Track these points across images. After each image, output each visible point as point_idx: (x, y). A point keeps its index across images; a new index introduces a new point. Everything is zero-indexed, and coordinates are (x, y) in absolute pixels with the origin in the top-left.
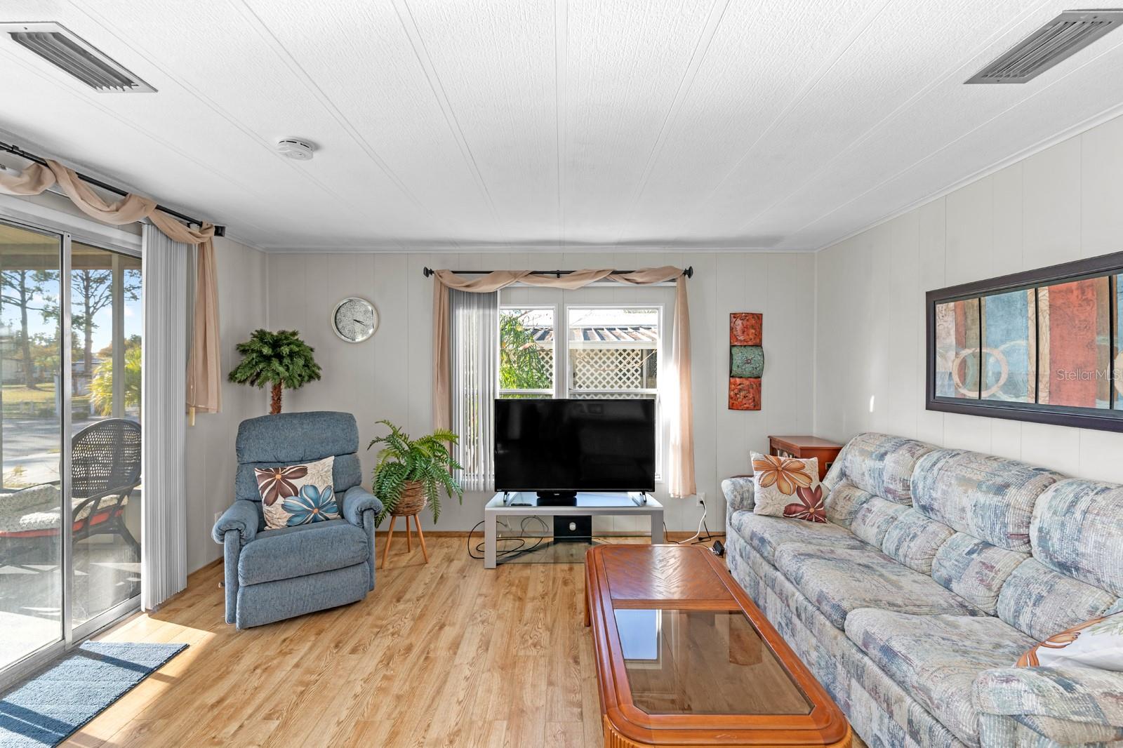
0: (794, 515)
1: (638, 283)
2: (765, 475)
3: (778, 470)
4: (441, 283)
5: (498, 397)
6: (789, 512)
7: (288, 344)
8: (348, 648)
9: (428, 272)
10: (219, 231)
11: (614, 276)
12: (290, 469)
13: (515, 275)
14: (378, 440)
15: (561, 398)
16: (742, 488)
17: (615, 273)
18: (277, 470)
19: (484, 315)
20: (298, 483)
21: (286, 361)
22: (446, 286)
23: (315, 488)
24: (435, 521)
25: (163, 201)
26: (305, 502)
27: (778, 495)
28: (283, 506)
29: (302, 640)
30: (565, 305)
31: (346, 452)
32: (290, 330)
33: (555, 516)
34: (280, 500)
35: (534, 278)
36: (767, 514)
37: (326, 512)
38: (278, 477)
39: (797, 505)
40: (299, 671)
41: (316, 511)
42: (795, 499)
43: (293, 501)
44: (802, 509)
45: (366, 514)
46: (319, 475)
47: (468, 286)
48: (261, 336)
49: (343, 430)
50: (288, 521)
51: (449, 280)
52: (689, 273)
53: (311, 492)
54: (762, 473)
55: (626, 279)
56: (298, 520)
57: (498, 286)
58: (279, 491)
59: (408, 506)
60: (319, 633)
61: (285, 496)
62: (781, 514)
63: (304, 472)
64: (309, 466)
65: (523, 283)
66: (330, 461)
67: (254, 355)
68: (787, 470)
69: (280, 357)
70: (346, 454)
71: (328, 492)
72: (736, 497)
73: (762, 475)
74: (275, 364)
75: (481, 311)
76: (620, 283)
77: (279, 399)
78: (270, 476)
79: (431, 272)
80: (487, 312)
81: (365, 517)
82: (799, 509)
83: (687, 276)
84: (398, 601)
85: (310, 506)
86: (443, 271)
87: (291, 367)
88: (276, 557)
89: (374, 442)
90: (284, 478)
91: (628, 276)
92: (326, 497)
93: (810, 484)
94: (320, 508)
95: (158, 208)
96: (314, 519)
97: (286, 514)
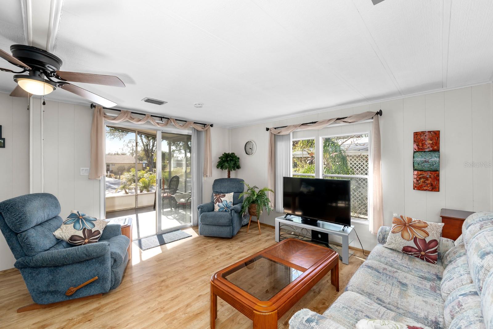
0: (410, 253)
1: (350, 123)
2: (396, 227)
3: (405, 225)
4: (272, 133)
5: (291, 176)
6: (406, 250)
8: (217, 248)
10: (212, 126)
11: (338, 121)
12: (222, 195)
13: (296, 126)
15: (318, 178)
16: (386, 232)
17: (338, 119)
18: (218, 194)
20: (222, 199)
23: (227, 201)
27: (400, 239)
28: (218, 205)
29: (211, 242)
30: (319, 136)
31: (239, 192)
33: (312, 230)
35: (303, 127)
36: (390, 248)
37: (229, 209)
38: (218, 196)
39: (412, 248)
40: (204, 249)
41: (226, 208)
42: (412, 244)
43: (221, 204)
44: (415, 251)
45: (232, 211)
46: (228, 198)
49: (238, 184)
50: (219, 210)
51: (274, 131)
52: (380, 113)
53: (225, 202)
54: (394, 225)
55: (344, 122)
56: (221, 210)
57: (290, 131)
58: (218, 200)
60: (215, 243)
61: (219, 202)
62: (401, 250)
63: (225, 196)
64: (226, 194)
65: (300, 129)
66: (232, 194)
68: (412, 226)
71: (230, 203)
72: (380, 236)
73: (394, 226)
75: (285, 142)
76: (342, 124)
79: (269, 129)
80: (287, 142)
82: (413, 250)
83: (379, 115)
84: (241, 242)
85: (224, 206)
86: (272, 128)
87: (230, 164)
88: (208, 218)
90: (219, 197)
91: (345, 120)
92: (229, 204)
93: (425, 237)
94: (227, 208)
96: (226, 211)
97: (219, 207)
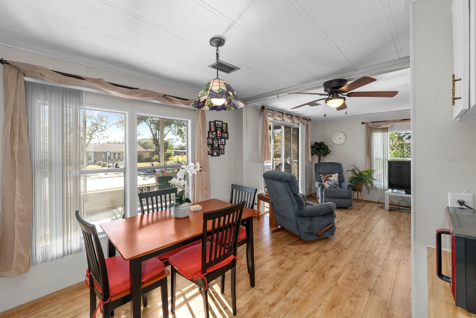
4: (368, 126)
5: (389, 160)
7: (323, 145)
9: (363, 123)
10: (310, 120)
12: (328, 175)
13: (395, 121)
14: (349, 171)
19: (383, 135)
20: (331, 178)
21: (323, 149)
22: (369, 127)
24: (368, 193)
25: (304, 117)
26: (332, 183)
32: (323, 142)
34: (327, 182)
35: (403, 121)
37: (337, 186)
38: (326, 176)
43: (329, 182)
45: (350, 187)
46: (335, 177)
47: (377, 126)
48: (316, 143)
49: (339, 167)
50: (329, 187)
51: (370, 125)
53: (334, 181)
56: (331, 187)
57: (389, 125)
58: (326, 180)
59: (359, 189)
61: (328, 181)
63: (331, 176)
65: (399, 124)
66: (337, 175)
67: (315, 148)
69: (322, 149)
70: (341, 173)
71: (337, 182)
74: (321, 150)
75: (382, 133)
77: (320, 159)
78: (324, 176)
79: (364, 123)
80: (384, 133)
81: (350, 188)
85: (333, 184)
86: (368, 123)
87: (324, 151)
89: (347, 171)
94: (336, 185)
95: (303, 118)
96: (335, 188)
97: (329, 184)
